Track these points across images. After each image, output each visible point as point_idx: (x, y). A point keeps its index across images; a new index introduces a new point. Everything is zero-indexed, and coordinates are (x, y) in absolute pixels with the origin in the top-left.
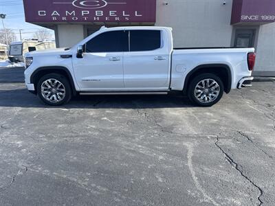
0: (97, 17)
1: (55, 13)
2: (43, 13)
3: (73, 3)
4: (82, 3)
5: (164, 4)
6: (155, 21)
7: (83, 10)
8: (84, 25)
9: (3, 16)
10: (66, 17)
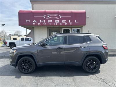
0: (56, 23)
1: (35, 21)
2: (29, 21)
4: (48, 17)
5: (87, 17)
6: (85, 25)
7: (49, 20)
8: (48, 28)
9: (3, 25)
10: (40, 23)
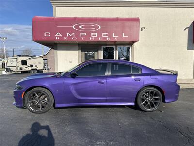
0: (92, 37)
1: (58, 34)
2: (48, 34)
3: (73, 27)
4: (80, 27)
6: (138, 41)
7: (82, 32)
10: (67, 37)
